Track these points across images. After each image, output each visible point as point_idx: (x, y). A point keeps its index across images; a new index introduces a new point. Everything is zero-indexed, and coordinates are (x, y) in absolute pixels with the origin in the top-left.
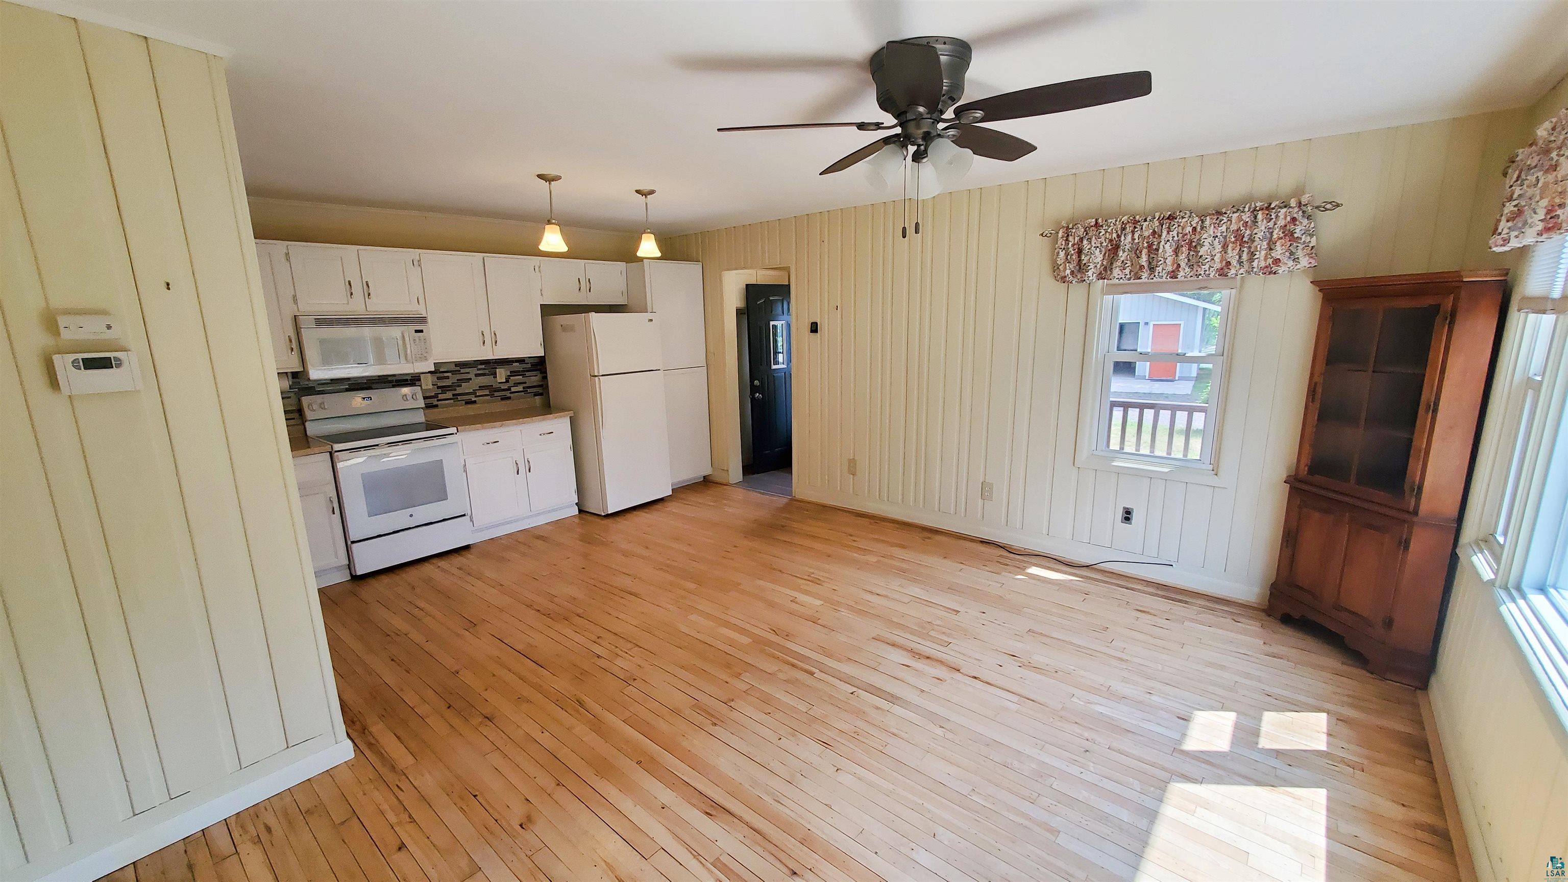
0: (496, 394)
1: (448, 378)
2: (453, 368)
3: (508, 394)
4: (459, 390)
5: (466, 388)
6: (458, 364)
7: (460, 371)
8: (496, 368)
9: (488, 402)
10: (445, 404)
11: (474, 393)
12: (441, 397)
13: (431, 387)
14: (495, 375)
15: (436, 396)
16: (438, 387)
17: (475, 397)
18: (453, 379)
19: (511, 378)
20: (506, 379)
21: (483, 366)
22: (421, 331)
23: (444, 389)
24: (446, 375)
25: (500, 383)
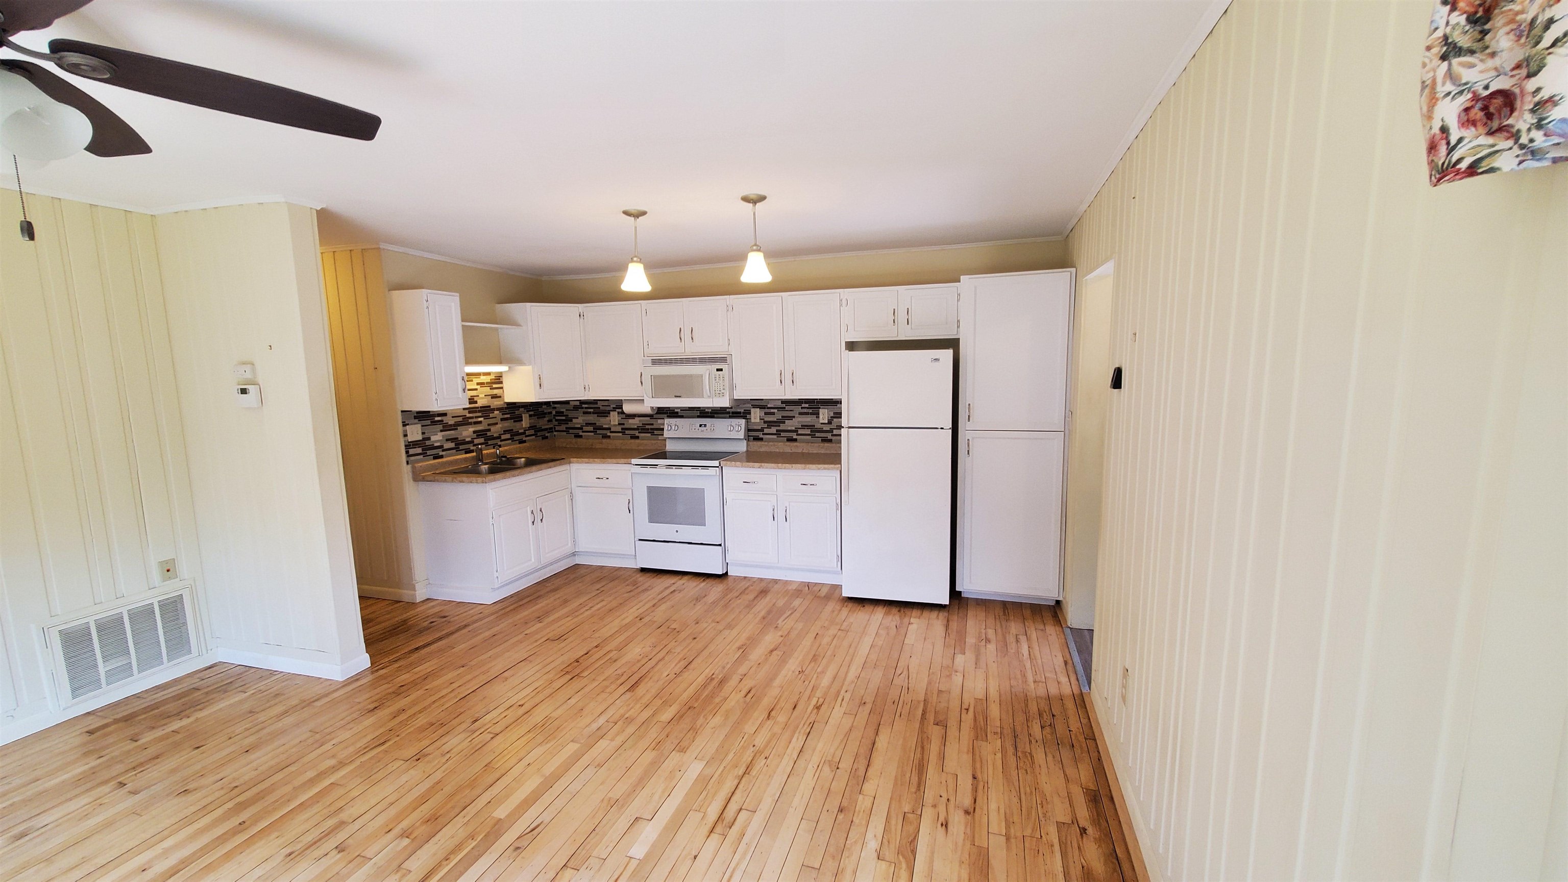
0: (817, 435)
1: (773, 414)
2: (779, 404)
3: (829, 436)
4: (782, 427)
5: (789, 425)
6: (784, 402)
7: (785, 408)
8: (820, 408)
9: (807, 442)
10: (770, 439)
11: (796, 431)
12: (766, 431)
13: (758, 420)
14: (817, 414)
15: (762, 430)
16: (765, 422)
17: (797, 435)
18: (778, 415)
19: (835, 420)
20: (828, 420)
21: (807, 405)
22: (721, 370)
23: (770, 424)
24: (772, 411)
25: (822, 424)
